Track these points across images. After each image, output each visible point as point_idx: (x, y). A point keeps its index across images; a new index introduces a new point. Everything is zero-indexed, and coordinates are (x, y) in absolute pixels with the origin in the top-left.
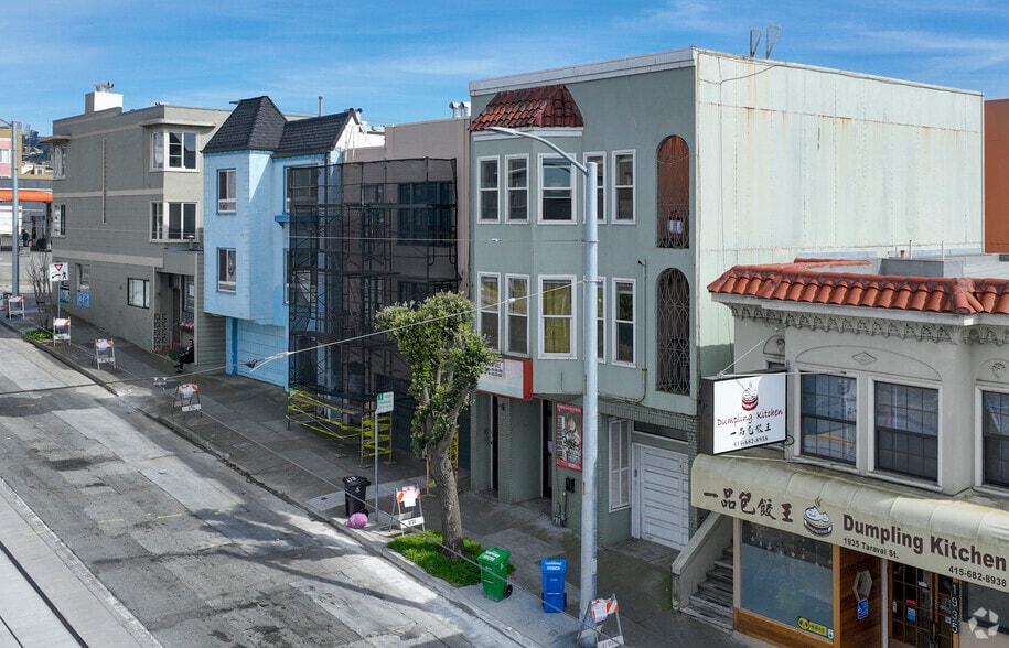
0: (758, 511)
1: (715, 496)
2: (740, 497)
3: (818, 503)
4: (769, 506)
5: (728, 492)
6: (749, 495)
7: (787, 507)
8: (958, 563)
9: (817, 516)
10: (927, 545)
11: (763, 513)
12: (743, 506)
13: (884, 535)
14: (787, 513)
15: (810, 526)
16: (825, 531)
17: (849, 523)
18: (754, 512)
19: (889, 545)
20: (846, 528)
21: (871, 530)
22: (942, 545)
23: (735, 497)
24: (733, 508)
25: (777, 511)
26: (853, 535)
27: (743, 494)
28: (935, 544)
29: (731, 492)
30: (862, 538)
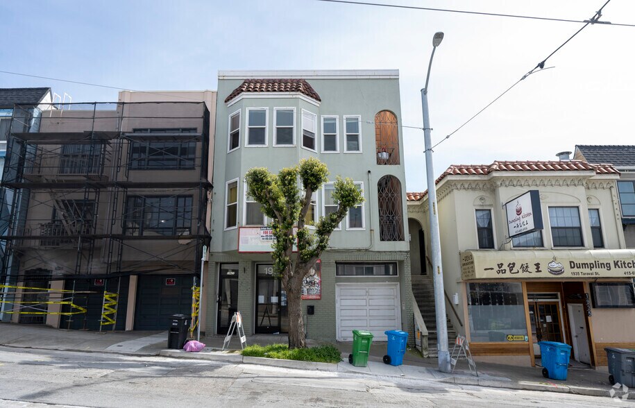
0: (521, 271)
1: (492, 269)
2: (508, 266)
3: (555, 259)
4: (527, 267)
5: (500, 265)
6: (514, 264)
7: (537, 265)
8: (628, 270)
9: (555, 266)
10: (612, 265)
11: (523, 271)
12: (511, 271)
13: (591, 266)
14: (538, 268)
15: (552, 271)
16: (560, 272)
17: (572, 264)
18: (518, 272)
19: (594, 270)
20: (571, 267)
21: (585, 265)
22: (619, 263)
23: (505, 267)
24: (505, 273)
25: (532, 268)
26: (576, 270)
27: (510, 264)
28: (616, 264)
29: (502, 264)
30: (581, 270)
